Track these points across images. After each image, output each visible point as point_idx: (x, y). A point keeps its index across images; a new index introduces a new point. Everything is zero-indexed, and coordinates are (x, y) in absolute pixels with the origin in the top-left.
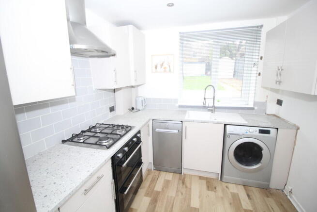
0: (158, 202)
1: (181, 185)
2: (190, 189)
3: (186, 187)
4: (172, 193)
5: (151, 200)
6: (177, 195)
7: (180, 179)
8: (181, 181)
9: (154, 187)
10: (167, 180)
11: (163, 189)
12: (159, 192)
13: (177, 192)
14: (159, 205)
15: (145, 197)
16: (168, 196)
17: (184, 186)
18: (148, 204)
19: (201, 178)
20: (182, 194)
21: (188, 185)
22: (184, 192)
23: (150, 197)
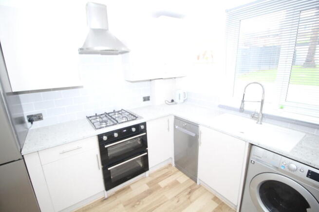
0: (151, 195)
1: (186, 193)
2: (191, 202)
3: (189, 198)
4: (170, 195)
5: (148, 190)
6: (172, 200)
7: (190, 187)
8: (189, 190)
9: (161, 181)
10: (177, 181)
11: (165, 187)
12: (161, 188)
13: (175, 197)
14: (150, 197)
15: (146, 185)
16: (164, 195)
17: (188, 196)
18: (143, 191)
19: (215, 199)
20: (178, 202)
21: (193, 198)
22: (181, 201)
23: (150, 187)
